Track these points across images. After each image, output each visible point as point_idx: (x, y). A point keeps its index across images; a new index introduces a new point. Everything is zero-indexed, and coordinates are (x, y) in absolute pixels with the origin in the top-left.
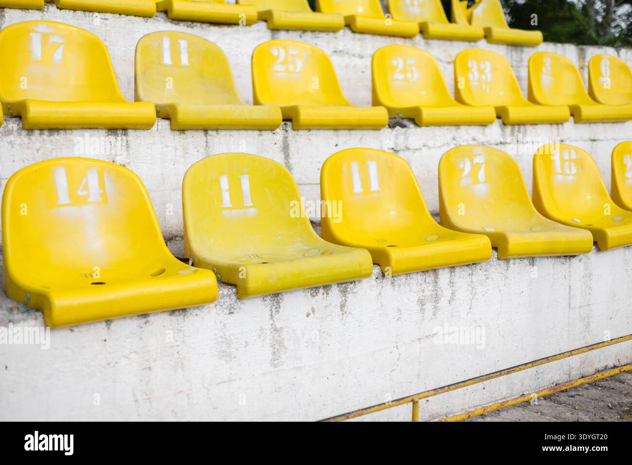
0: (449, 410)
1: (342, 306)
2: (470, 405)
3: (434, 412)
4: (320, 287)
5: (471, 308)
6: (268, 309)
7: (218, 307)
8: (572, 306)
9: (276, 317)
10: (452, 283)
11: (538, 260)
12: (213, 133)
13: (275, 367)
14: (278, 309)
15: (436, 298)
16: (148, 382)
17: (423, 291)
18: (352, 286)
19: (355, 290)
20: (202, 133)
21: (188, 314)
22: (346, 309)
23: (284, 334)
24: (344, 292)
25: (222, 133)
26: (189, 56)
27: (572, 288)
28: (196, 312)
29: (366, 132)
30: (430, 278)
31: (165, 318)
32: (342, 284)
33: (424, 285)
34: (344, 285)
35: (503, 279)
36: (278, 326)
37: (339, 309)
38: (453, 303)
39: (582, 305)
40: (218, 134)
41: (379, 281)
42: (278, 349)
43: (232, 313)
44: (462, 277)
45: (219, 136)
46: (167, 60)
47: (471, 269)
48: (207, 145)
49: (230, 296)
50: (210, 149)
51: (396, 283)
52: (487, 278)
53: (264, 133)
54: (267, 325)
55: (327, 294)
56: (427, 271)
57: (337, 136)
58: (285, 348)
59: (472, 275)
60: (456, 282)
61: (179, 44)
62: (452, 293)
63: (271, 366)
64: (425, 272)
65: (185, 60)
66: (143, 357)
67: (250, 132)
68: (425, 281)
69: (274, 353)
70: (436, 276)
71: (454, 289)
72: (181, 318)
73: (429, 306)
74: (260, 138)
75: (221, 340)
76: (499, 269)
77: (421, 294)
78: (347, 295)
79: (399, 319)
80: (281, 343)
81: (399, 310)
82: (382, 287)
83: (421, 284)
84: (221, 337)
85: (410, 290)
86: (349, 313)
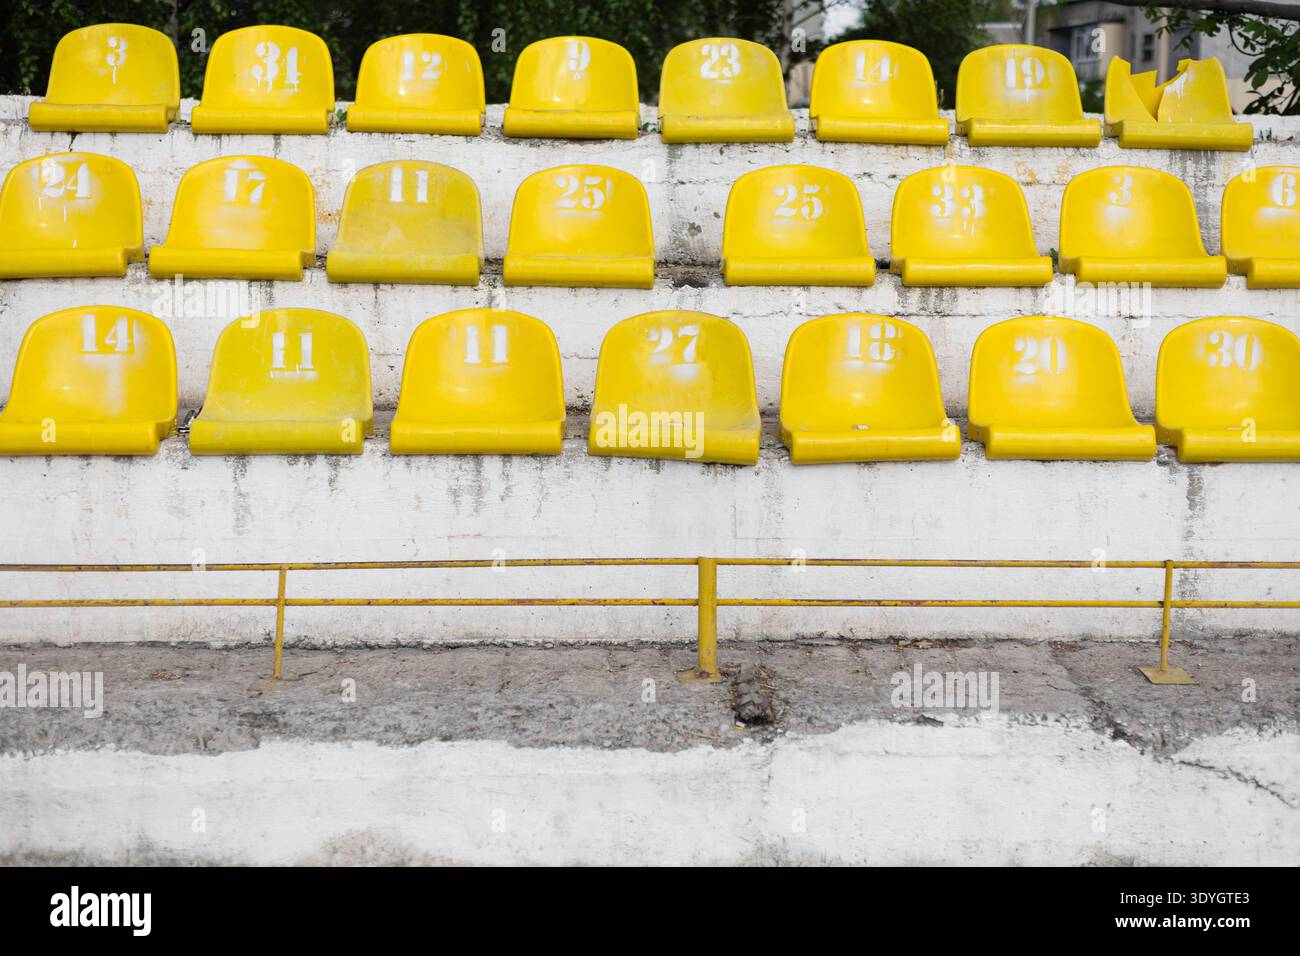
0: (497, 632)
1: (331, 481)
2: (537, 634)
3: (472, 631)
4: (301, 455)
5: (539, 510)
6: (231, 470)
7: (170, 460)
8: (739, 535)
9: (241, 480)
10: (506, 476)
11: (667, 463)
12: (387, 288)
13: (239, 534)
14: (243, 474)
15: (479, 492)
16: (89, 523)
17: (457, 479)
18: (346, 459)
19: (351, 465)
20: (370, 288)
21: (134, 463)
22: (336, 485)
23: (251, 501)
24: (335, 465)
25: (400, 288)
26: (429, 192)
27: (739, 509)
28: (143, 461)
29: (625, 292)
30: (469, 465)
31: (109, 463)
32: (332, 455)
33: (458, 472)
34: (334, 458)
35: (599, 482)
36: (243, 490)
37: (327, 484)
38: (507, 500)
39: (761, 536)
40: (393, 288)
41: (387, 459)
42: (243, 516)
43: (186, 468)
44: (522, 470)
45: (394, 291)
46: (396, 196)
47: (540, 461)
48: (376, 302)
49: (184, 451)
50: (382, 306)
51: (413, 465)
52: (569, 477)
53: (460, 288)
54: (230, 487)
55: (311, 464)
56: (464, 455)
57: (576, 296)
58: (253, 516)
59: (542, 469)
60: (513, 476)
61: (416, 176)
62: (507, 488)
63: (234, 532)
64: (460, 455)
65: (422, 196)
66: (83, 497)
67: (439, 288)
68: (460, 468)
69: (238, 519)
70: (479, 464)
71: (510, 483)
72: (126, 466)
73: (467, 500)
74: (454, 294)
75: (172, 494)
76: (591, 468)
77: (455, 482)
78: (338, 469)
79: (417, 507)
80: (247, 510)
81: (418, 497)
82: (391, 467)
83: (453, 471)
84: (172, 492)
85: (436, 476)
86: (341, 490)
